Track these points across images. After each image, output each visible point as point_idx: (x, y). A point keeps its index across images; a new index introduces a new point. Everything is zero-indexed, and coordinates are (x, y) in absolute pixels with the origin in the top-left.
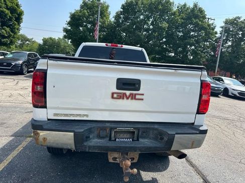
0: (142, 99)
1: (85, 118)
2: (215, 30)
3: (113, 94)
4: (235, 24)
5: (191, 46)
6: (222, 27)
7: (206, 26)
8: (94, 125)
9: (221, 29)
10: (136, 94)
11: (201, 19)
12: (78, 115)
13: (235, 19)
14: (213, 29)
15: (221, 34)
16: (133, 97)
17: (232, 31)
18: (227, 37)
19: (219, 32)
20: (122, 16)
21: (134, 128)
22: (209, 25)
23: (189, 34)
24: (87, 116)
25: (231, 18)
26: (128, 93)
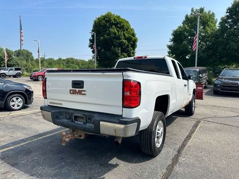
0: (85, 94)
1: (61, 106)
3: (70, 90)
8: (63, 110)
10: (81, 91)
12: (58, 104)
16: (80, 93)
21: (83, 115)
24: (61, 104)
26: (77, 90)
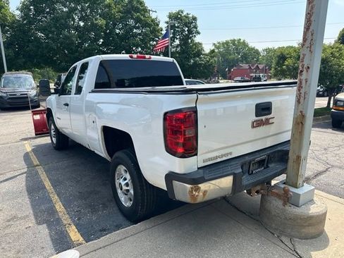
2: (160, 26)
4: (179, 18)
5: (137, 48)
6: (167, 23)
7: (149, 21)
9: (166, 25)
11: (143, 12)
13: (178, 13)
14: (158, 25)
15: (167, 30)
17: (178, 27)
18: (174, 33)
19: (164, 29)
20: (32, 7)
22: (153, 21)
23: (132, 32)
25: (174, 12)
